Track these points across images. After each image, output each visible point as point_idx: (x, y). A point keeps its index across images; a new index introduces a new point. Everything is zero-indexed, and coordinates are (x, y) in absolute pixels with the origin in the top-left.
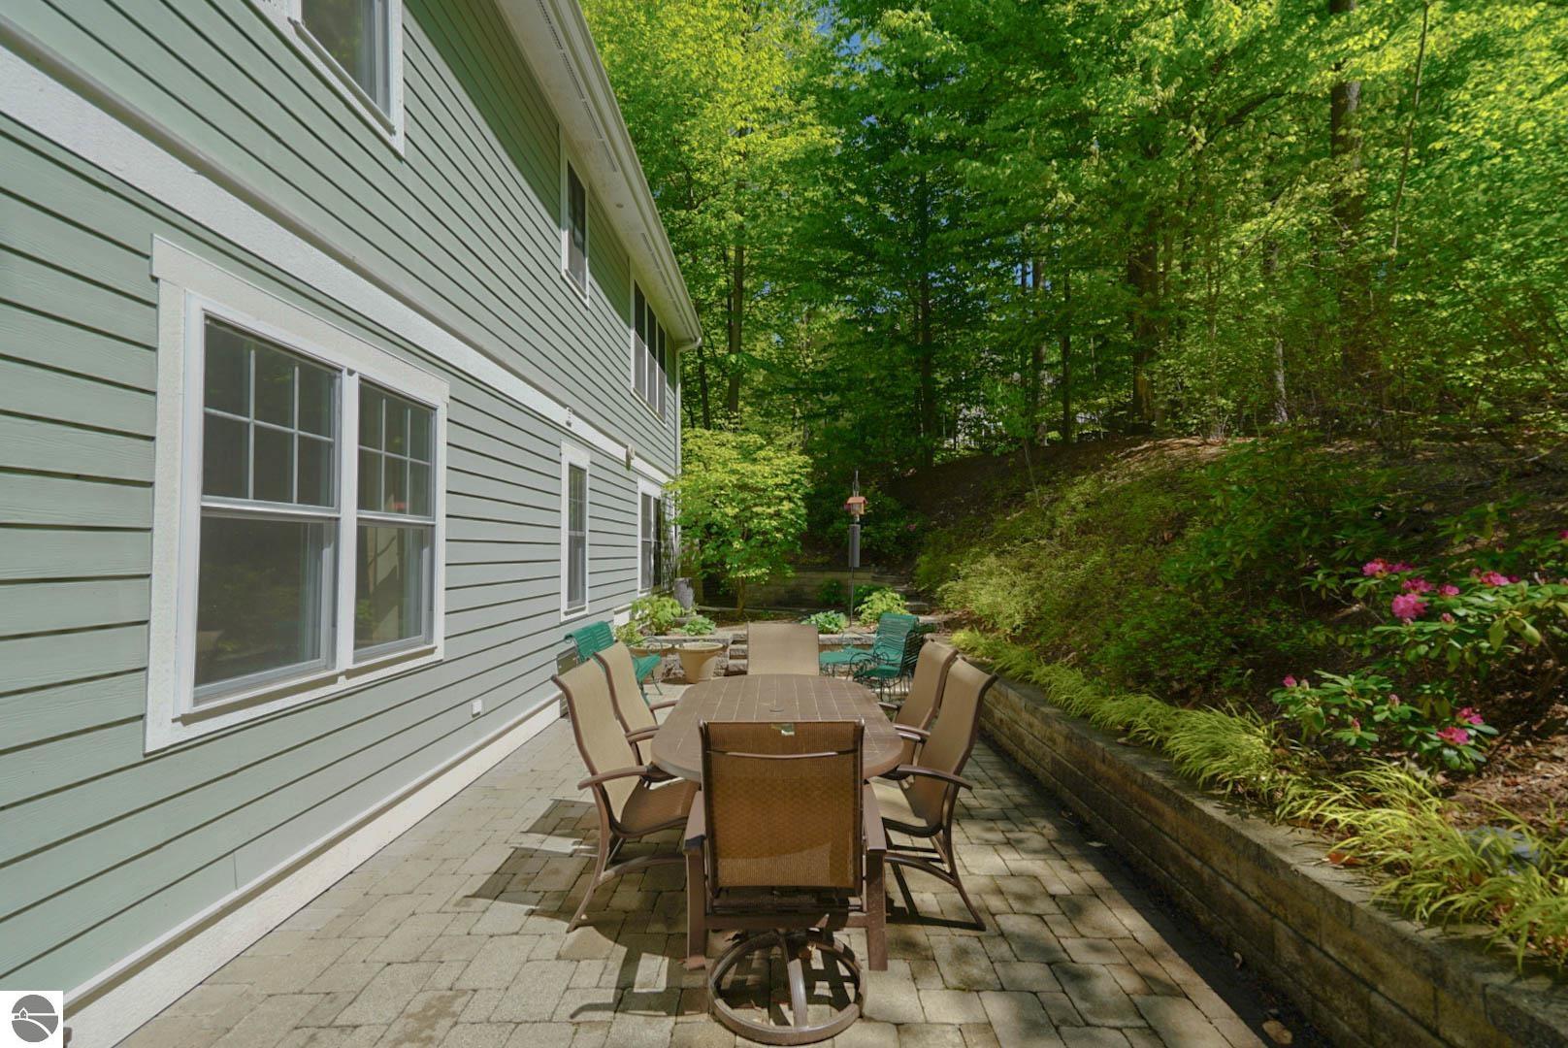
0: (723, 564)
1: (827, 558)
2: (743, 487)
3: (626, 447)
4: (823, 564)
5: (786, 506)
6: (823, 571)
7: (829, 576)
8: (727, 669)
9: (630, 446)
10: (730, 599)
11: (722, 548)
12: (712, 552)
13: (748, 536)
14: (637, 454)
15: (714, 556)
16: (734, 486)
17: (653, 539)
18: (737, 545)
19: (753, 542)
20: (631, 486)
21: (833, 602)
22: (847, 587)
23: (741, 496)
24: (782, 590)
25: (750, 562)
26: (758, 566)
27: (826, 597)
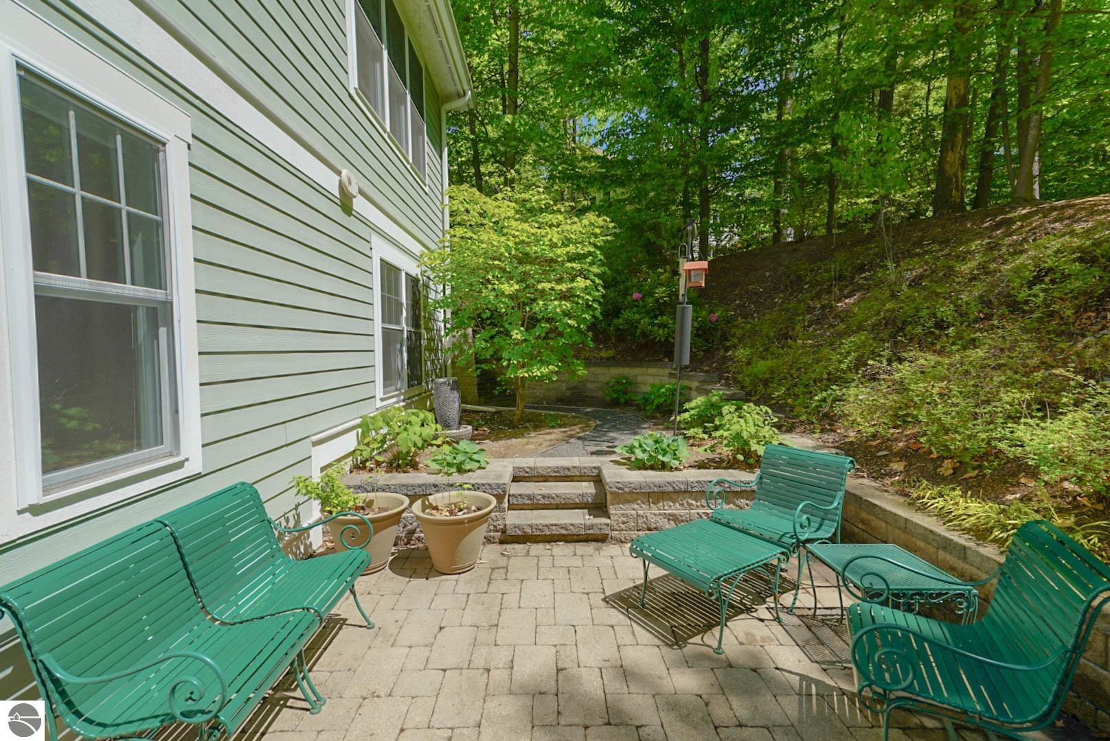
0: (499, 359)
1: (611, 353)
2: (525, 259)
3: (339, 173)
4: (608, 359)
5: (581, 283)
6: (609, 366)
7: (616, 371)
8: (504, 531)
9: (344, 172)
10: (508, 398)
11: (495, 340)
12: (484, 344)
13: (531, 322)
14: (361, 192)
15: (486, 349)
16: (512, 257)
17: (405, 327)
18: (517, 335)
19: (537, 331)
20: (363, 247)
21: (622, 400)
22: (636, 384)
23: (521, 269)
24: (564, 387)
25: (534, 357)
26: (543, 362)
27: (615, 396)
